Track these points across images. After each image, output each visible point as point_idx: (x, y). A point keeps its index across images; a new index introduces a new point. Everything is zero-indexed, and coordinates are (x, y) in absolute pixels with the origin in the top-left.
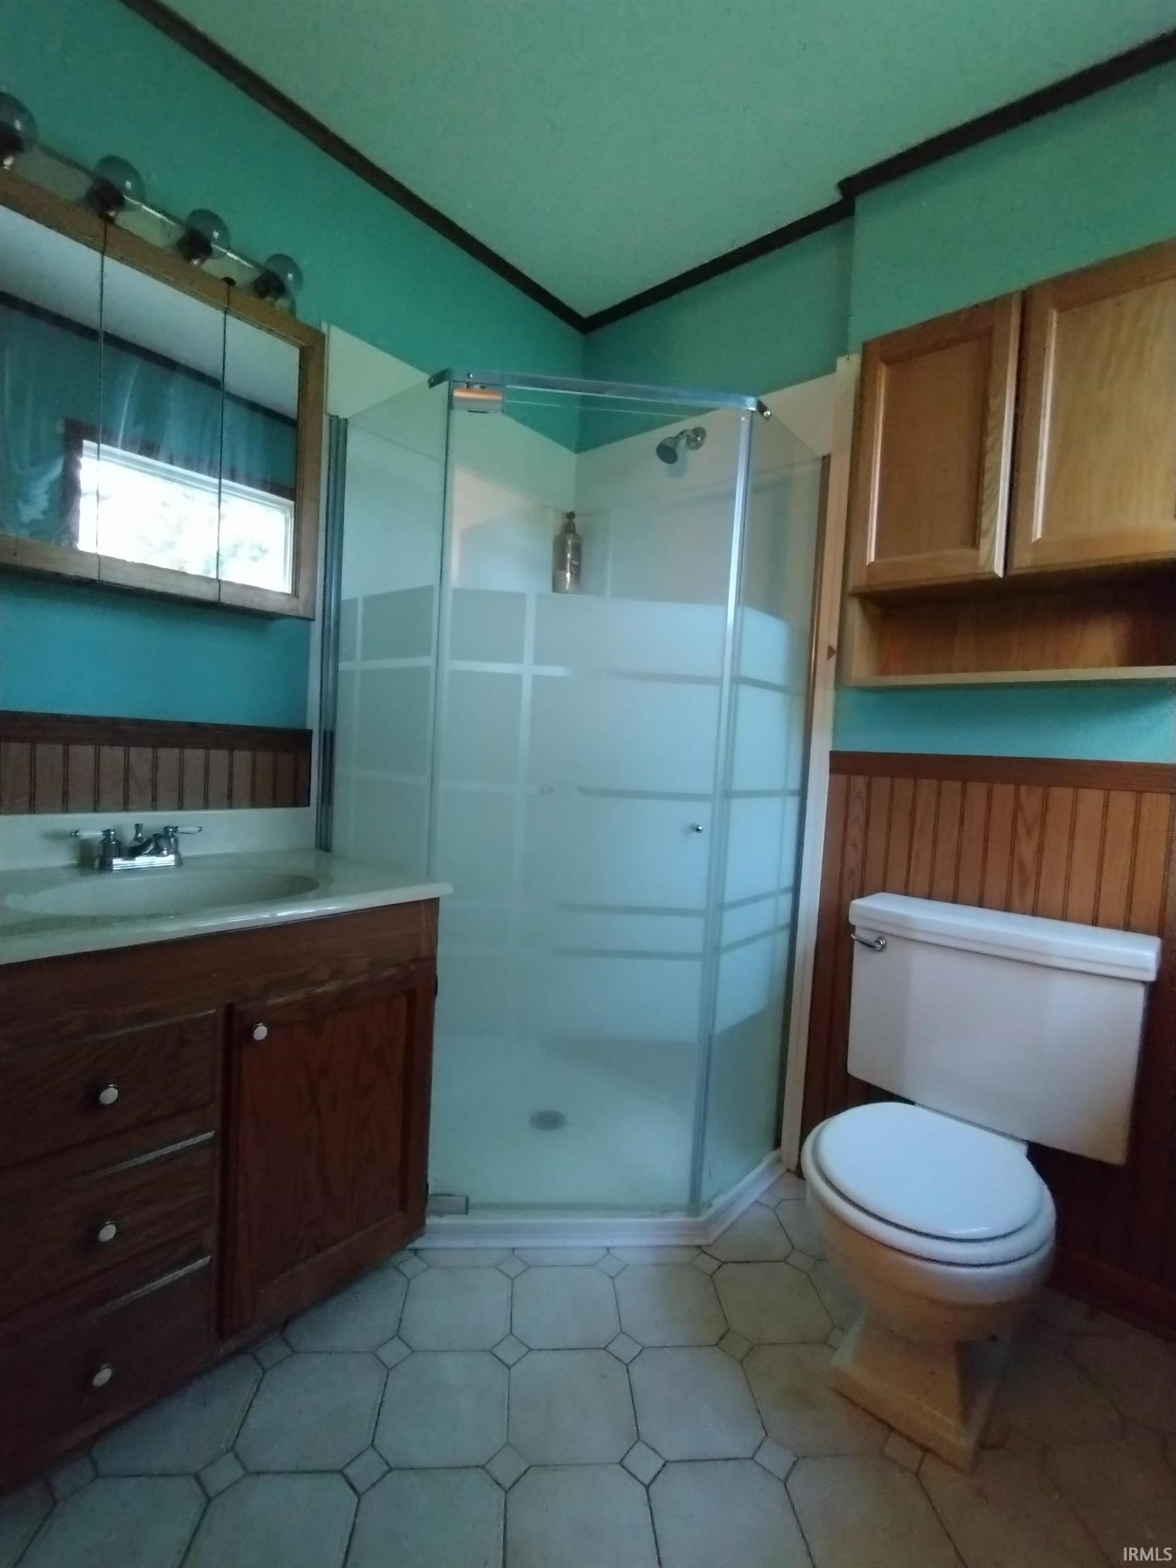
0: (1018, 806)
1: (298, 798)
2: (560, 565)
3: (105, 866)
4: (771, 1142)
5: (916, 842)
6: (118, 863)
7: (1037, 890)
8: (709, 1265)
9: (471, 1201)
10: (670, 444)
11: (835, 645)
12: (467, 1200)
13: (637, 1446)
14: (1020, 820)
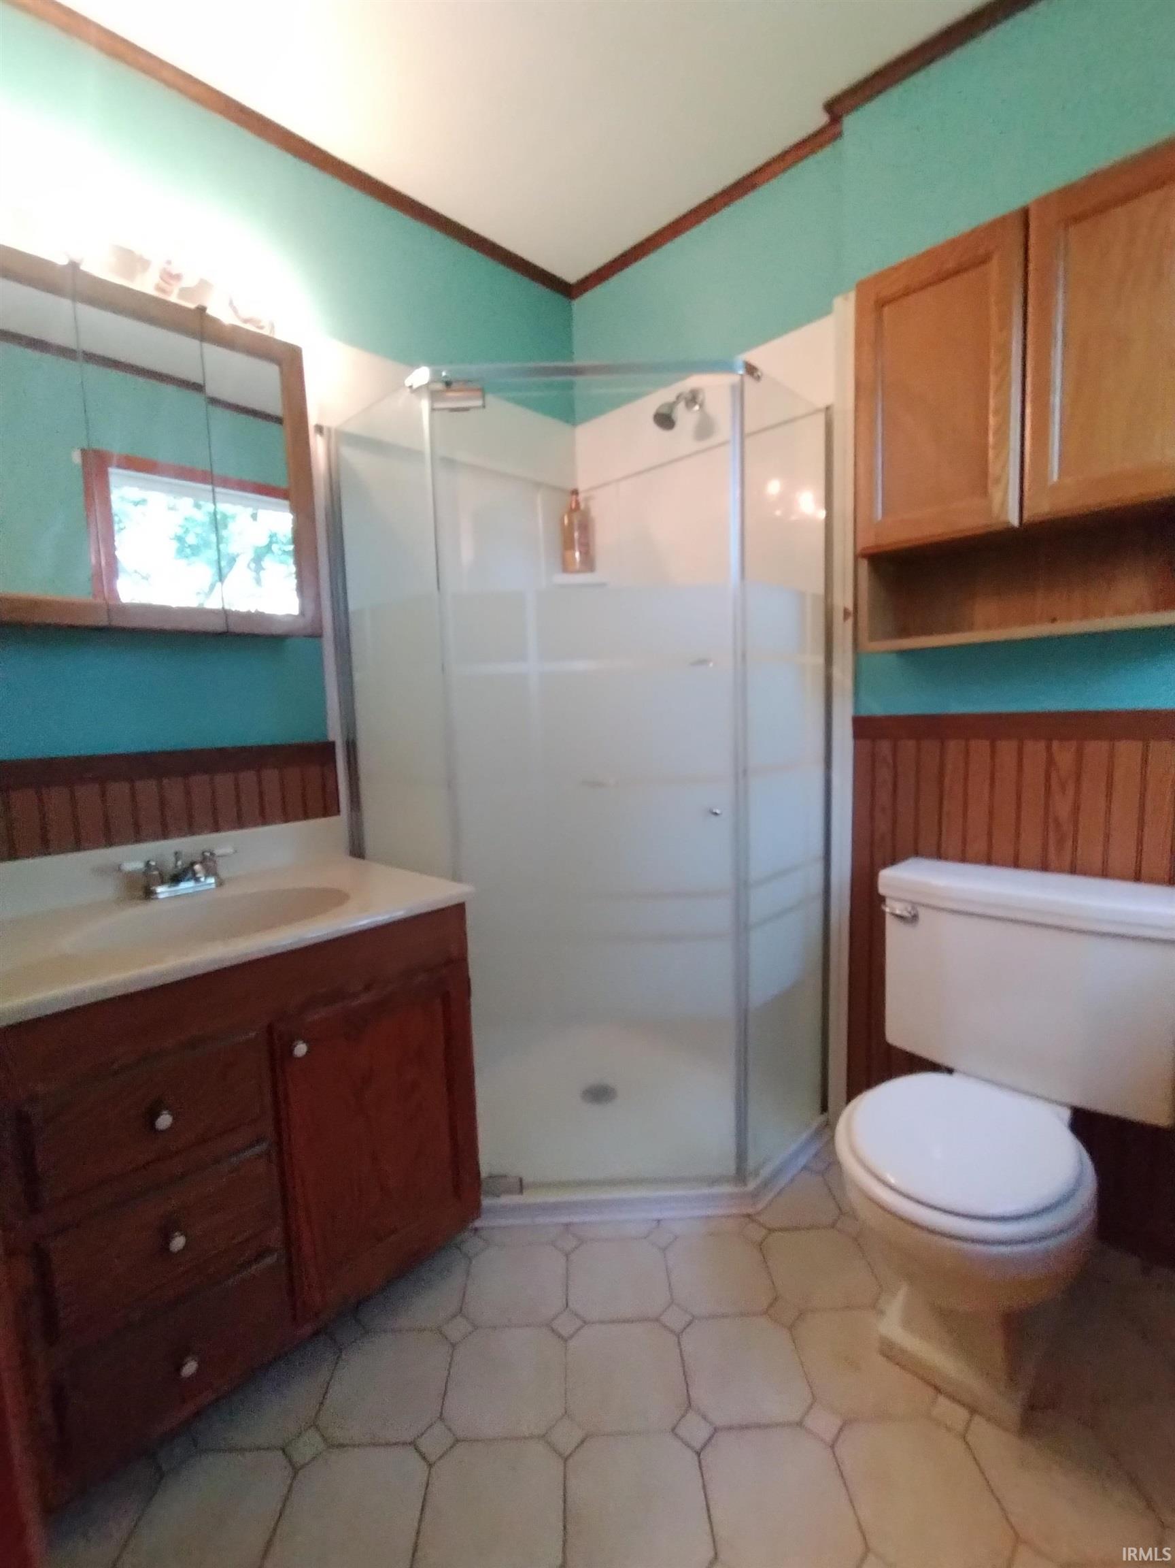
0: (1050, 761)
1: (328, 808)
2: (568, 544)
3: (149, 894)
4: (818, 1106)
5: (945, 802)
6: (162, 891)
7: (1075, 849)
8: (757, 1233)
9: (524, 1182)
10: (665, 411)
11: (850, 607)
12: (521, 1180)
13: (689, 1416)
14: (1054, 775)
